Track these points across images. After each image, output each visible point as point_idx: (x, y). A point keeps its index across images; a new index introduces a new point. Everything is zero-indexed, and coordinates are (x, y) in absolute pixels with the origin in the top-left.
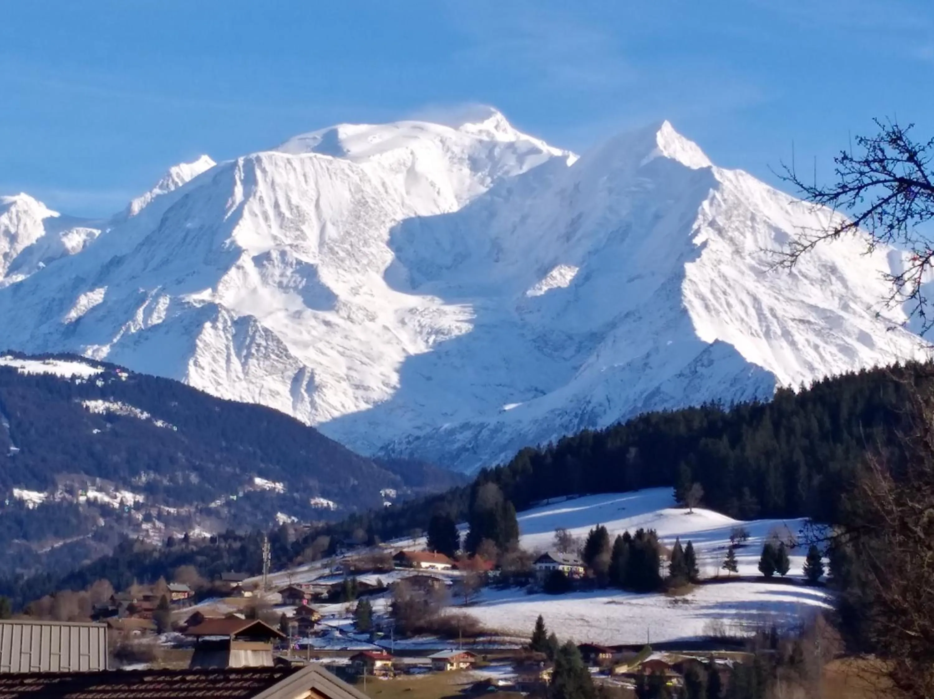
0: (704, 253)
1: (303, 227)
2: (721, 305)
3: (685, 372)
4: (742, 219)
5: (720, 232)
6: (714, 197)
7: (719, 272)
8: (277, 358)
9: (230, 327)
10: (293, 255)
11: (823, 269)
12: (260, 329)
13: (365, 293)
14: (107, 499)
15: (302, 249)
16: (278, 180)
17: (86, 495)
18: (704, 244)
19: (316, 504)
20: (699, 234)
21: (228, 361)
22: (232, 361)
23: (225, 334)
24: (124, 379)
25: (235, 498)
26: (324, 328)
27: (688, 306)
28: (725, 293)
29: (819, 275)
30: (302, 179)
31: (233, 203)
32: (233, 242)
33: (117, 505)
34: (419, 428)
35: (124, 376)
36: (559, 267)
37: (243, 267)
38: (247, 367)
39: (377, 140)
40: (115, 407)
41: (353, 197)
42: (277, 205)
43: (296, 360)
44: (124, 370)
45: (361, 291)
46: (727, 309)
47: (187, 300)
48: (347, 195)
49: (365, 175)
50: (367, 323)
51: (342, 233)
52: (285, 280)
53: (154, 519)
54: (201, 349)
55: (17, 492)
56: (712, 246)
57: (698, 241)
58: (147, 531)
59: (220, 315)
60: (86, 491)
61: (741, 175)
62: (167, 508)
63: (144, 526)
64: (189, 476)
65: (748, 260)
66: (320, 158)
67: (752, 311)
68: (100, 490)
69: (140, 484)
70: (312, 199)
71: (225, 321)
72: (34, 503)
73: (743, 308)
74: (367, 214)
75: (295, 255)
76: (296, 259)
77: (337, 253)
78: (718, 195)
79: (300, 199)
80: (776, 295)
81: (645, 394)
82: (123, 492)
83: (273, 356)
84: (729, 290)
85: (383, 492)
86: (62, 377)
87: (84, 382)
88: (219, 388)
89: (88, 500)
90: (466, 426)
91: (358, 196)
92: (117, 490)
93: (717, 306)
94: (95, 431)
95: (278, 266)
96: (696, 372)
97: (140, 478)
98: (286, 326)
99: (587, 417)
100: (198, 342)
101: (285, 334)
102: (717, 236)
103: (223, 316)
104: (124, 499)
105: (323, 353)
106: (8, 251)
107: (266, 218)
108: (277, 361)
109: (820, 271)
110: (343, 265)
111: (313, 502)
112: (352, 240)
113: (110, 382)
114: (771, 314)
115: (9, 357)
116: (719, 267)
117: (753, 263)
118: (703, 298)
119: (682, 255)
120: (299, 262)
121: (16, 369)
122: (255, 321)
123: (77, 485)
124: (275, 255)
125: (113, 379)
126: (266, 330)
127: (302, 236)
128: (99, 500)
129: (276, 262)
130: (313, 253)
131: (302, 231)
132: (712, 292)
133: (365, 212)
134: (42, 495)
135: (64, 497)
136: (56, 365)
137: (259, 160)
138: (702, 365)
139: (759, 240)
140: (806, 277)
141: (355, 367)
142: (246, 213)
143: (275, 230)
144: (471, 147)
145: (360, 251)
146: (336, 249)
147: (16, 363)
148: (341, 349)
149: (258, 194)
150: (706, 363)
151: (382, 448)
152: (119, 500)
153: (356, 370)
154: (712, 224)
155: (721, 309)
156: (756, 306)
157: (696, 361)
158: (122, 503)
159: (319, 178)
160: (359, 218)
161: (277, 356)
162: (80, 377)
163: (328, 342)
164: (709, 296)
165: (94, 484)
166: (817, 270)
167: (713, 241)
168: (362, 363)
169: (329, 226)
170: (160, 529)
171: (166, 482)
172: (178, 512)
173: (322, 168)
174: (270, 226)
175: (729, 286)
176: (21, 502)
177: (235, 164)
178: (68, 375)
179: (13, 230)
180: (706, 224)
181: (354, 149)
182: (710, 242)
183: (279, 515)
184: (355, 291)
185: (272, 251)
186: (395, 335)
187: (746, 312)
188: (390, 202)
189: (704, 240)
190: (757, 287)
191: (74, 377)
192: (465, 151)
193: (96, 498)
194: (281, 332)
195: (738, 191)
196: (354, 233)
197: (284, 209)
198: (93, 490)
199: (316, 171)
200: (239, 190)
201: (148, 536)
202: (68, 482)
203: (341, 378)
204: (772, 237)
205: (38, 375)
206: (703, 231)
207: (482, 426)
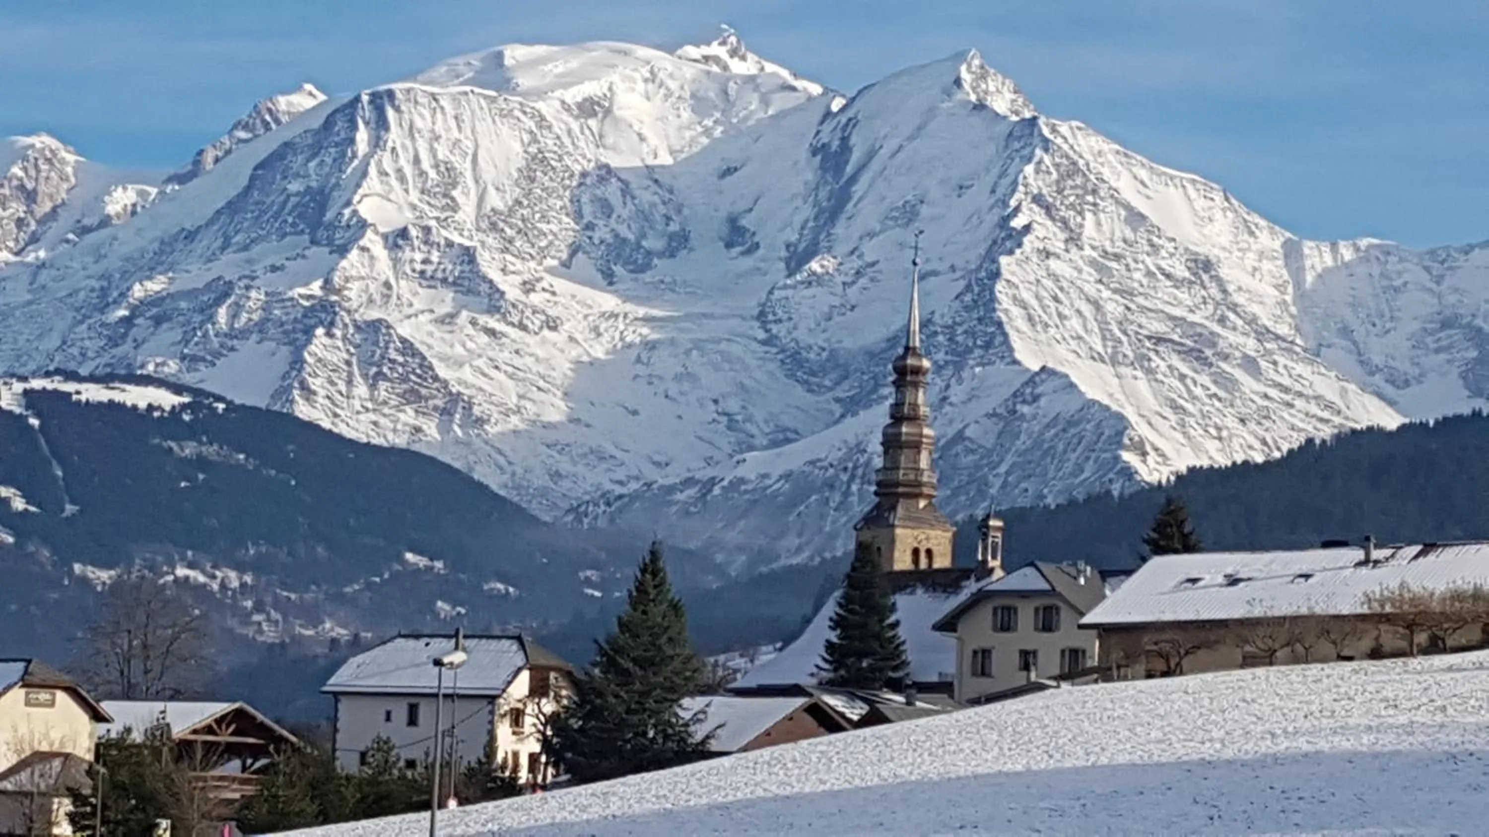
0: (1026, 240)
1: (455, 193)
2: (1050, 316)
3: (998, 411)
4: (1080, 192)
5: (1048, 209)
6: (1040, 162)
7: (1047, 269)
8: (419, 380)
9: (353, 335)
10: (441, 234)
11: (1192, 265)
12: (395, 338)
13: (544, 289)
14: (202, 579)
15: (453, 225)
16: (419, 123)
17: (173, 573)
18: (1027, 229)
19: (492, 589)
20: (1020, 215)
21: (350, 382)
22: (355, 383)
23: (345, 345)
24: (220, 411)
25: (377, 579)
26: (484, 339)
27: (1004, 319)
28: (1056, 299)
29: (1187, 274)
30: (453, 123)
31: (354, 156)
32: (355, 212)
33: (215, 587)
34: (621, 483)
35: (221, 406)
36: (820, 257)
37: (368, 250)
38: (376, 393)
39: (560, 68)
40: (211, 451)
41: (526, 152)
42: (417, 161)
43: (445, 384)
44: (220, 399)
45: (539, 286)
46: (1058, 322)
47: (290, 294)
48: (517, 147)
49: (543, 118)
50: (546, 332)
51: (510, 203)
52: (429, 269)
53: (268, 608)
54: (310, 365)
55: (77, 568)
56: (1038, 231)
57: (1018, 223)
58: (259, 624)
59: (338, 318)
60: (174, 568)
61: (1079, 128)
62: (285, 594)
63: (257, 618)
64: (313, 548)
65: (1088, 251)
66: (479, 94)
67: (1093, 325)
68: (191, 566)
69: (247, 559)
70: (467, 154)
71: (346, 326)
72: (104, 583)
73: (1080, 321)
74: (545, 174)
75: (444, 233)
76: (446, 239)
77: (502, 230)
78: (1047, 159)
79: (451, 152)
80: (1126, 302)
81: (943, 442)
82: (225, 570)
83: (413, 377)
84: (1061, 295)
85: (582, 575)
86: (135, 407)
87: (166, 415)
88: (337, 420)
89: (176, 580)
90: (689, 482)
91: (533, 149)
92: (215, 567)
93: (1045, 317)
94: (183, 484)
95: (419, 249)
96: (1015, 412)
97: (247, 550)
98: (431, 334)
99: (860, 472)
100: (306, 355)
101: (430, 347)
102: (1043, 216)
103: (342, 320)
104: (226, 581)
105: (485, 375)
106: (22, 215)
107: (402, 179)
108: (420, 385)
109: (1189, 269)
110: (512, 248)
111: (486, 587)
112: (525, 212)
113: (201, 415)
114: (1120, 329)
115: (57, 378)
116: (1047, 262)
117: (1095, 254)
118: (1024, 306)
119: (995, 242)
120: (450, 244)
121: (69, 395)
122: (389, 327)
123: (160, 559)
124: (414, 232)
125: (205, 411)
126: (403, 341)
127: (454, 207)
128: (191, 580)
129: (416, 243)
130: (470, 230)
131: (453, 199)
132: (1038, 297)
133: (543, 172)
134: (112, 573)
135: (143, 578)
136: (124, 391)
137: (391, 94)
138: (1024, 402)
139: (1103, 221)
140: (1168, 276)
141: (529, 395)
142: (373, 170)
143: (414, 196)
144: (694, 81)
145: (536, 228)
146: (501, 225)
147: (69, 387)
148: (510, 369)
149: (390, 144)
150: (1029, 398)
151: (568, 511)
152: (219, 580)
153: (530, 399)
154: (1038, 199)
155: (1050, 323)
156: (1099, 318)
157: (1015, 395)
158: (223, 586)
159: (477, 123)
160: (532, 180)
161: (419, 376)
162: (160, 408)
163: (491, 360)
164: (1034, 302)
165: (183, 558)
166: (1183, 267)
167: (1039, 224)
168: (539, 389)
169: (491, 190)
170: (276, 622)
171: (282, 555)
172: (301, 598)
173: (482, 108)
174: (407, 191)
175: (1061, 289)
176: (84, 581)
177: (357, 99)
178: (142, 405)
179: (30, 186)
180: (1029, 199)
181: (524, 81)
182: (1035, 225)
183: (440, 604)
184: (528, 287)
185: (410, 227)
186: (585, 350)
187: (1085, 327)
188: (580, 158)
189: (1026, 222)
190: (1099, 291)
191: (151, 407)
192: (686, 87)
193: (187, 578)
194: (423, 343)
195: (1075, 151)
196: (526, 202)
197: (426, 165)
198: (183, 566)
199: (473, 112)
200: (362, 136)
201: (261, 632)
202: (148, 555)
203: (510, 409)
204: (1122, 218)
205: (100, 404)
206: (1024, 208)
207: (712, 482)
